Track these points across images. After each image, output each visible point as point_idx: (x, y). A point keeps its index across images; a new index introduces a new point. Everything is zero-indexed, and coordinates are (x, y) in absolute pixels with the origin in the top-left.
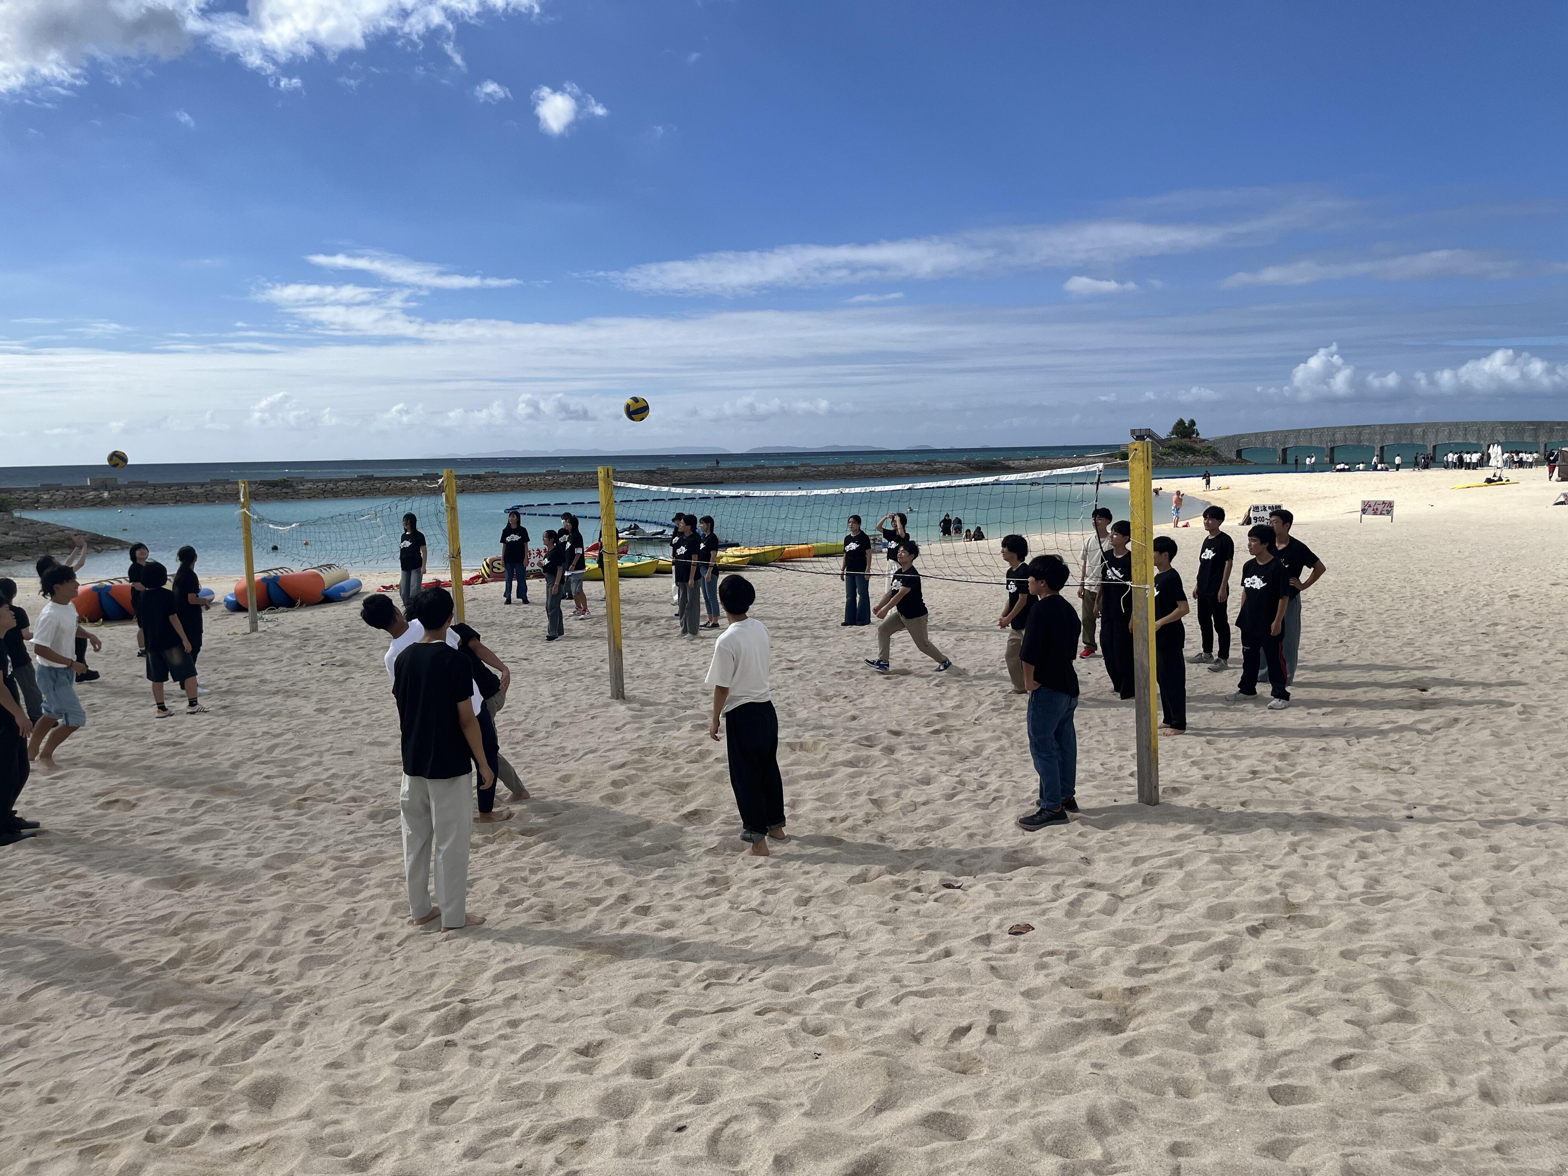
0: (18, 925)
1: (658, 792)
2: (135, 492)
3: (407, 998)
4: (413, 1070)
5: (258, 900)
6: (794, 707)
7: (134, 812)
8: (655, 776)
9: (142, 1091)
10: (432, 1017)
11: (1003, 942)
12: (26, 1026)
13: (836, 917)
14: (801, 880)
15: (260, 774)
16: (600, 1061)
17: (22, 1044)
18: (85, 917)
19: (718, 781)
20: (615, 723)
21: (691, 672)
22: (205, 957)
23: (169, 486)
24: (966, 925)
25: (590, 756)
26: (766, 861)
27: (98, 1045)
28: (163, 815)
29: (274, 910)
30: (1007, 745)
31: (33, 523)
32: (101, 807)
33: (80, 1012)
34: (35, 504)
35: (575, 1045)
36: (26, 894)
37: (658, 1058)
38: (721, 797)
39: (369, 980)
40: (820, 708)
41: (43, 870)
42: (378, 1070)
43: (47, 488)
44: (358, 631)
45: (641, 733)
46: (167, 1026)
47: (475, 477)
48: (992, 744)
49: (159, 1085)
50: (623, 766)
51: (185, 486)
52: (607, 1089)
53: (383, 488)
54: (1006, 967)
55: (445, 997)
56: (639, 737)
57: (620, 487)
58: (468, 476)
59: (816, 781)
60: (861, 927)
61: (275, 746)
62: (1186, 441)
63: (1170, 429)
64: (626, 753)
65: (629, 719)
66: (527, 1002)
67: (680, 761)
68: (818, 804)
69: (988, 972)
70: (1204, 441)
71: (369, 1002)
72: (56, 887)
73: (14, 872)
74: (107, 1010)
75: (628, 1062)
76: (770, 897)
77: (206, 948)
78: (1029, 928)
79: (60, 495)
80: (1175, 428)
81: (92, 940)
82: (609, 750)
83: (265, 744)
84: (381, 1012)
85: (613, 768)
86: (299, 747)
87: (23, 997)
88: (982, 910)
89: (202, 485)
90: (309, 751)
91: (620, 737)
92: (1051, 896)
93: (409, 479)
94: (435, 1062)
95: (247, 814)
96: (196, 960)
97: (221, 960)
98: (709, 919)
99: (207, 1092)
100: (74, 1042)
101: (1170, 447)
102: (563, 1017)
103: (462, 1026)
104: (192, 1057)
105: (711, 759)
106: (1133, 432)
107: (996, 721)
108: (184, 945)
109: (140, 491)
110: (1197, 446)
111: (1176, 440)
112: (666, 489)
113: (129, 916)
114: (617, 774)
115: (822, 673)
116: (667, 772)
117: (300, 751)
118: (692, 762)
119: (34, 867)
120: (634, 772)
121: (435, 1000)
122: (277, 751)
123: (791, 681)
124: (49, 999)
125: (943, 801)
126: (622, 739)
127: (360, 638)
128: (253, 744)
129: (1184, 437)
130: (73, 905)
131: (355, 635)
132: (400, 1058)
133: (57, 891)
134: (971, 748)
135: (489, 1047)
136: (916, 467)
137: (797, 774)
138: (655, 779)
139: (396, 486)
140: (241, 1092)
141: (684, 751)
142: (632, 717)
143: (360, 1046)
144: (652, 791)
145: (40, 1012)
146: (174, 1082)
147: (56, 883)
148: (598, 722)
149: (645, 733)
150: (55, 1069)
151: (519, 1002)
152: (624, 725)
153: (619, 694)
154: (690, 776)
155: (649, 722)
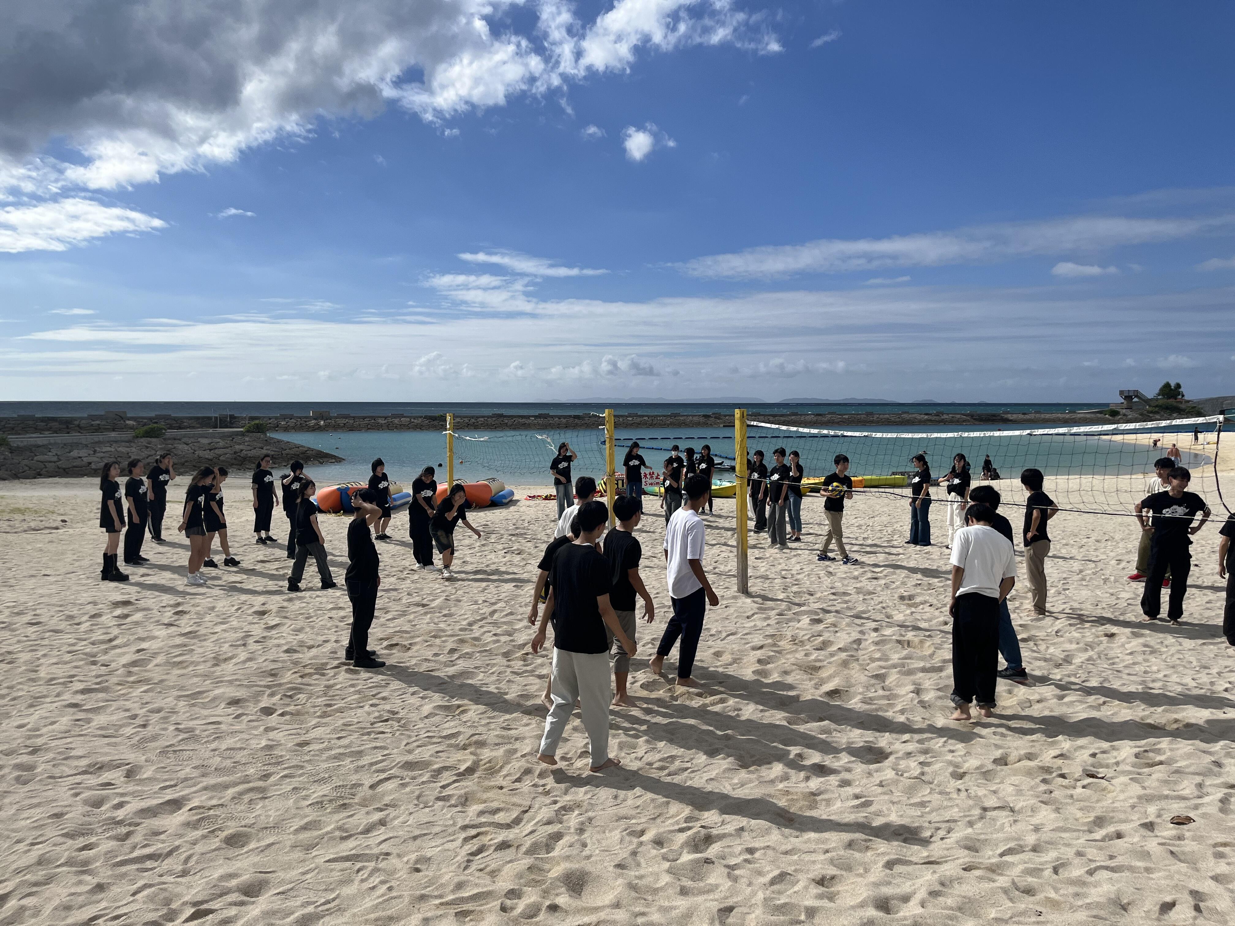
0: (353, 731)
1: (798, 672)
2: (341, 422)
3: (654, 819)
4: (684, 879)
5: (516, 729)
6: (888, 610)
7: (410, 653)
8: (791, 658)
9: (481, 870)
10: (682, 837)
11: (1170, 831)
12: (381, 810)
13: (995, 792)
14: (949, 757)
15: (490, 632)
16: (838, 893)
17: (382, 823)
18: (398, 730)
19: (845, 667)
20: (745, 612)
21: (792, 575)
22: (490, 768)
23: (364, 418)
24: (1125, 812)
25: (732, 638)
26: (912, 738)
27: (437, 829)
28: (430, 658)
29: (531, 737)
30: (1095, 657)
31: (279, 441)
32: (386, 648)
33: (416, 802)
34: (276, 428)
35: (811, 876)
36: (351, 709)
37: (893, 898)
38: (853, 681)
39: (619, 801)
40: (912, 613)
41: (359, 692)
42: (657, 876)
43: (284, 417)
44: (524, 528)
45: (769, 622)
46: (483, 819)
47: (576, 417)
48: (1080, 655)
49: (493, 866)
50: (761, 647)
51: (374, 418)
52: (861, 918)
53: (510, 423)
54: (1183, 853)
55: (686, 822)
56: (768, 625)
57: (753, 426)
58: (570, 416)
59: (933, 674)
60: (1025, 804)
61: (495, 611)
62: (1171, 401)
63: (1157, 391)
64: (761, 637)
65: (757, 611)
66: (754, 834)
67: (807, 647)
68: (941, 694)
69: (1170, 856)
70: (1188, 401)
71: (626, 818)
72: (372, 705)
73: (339, 692)
74: (434, 803)
75: (868, 897)
76: (926, 769)
77: (490, 762)
78: (1189, 820)
79: (292, 422)
80: (1161, 390)
81: (408, 748)
82: (747, 634)
83: (486, 610)
84: (639, 828)
85: (754, 648)
86: (511, 614)
87: (372, 787)
88: (1135, 800)
89: (386, 418)
90: (519, 617)
91: (752, 624)
92: (1196, 793)
93: (528, 417)
94: (699, 874)
95: (489, 662)
96: (486, 770)
97: (504, 772)
98: (881, 782)
99: (533, 877)
100: (420, 825)
101: (1157, 406)
102: (791, 851)
103: (708, 848)
104: (509, 846)
105: (834, 648)
106: (1121, 393)
107: (1076, 635)
108: (473, 757)
109: (344, 421)
110: (1183, 406)
111: (1161, 399)
112: (795, 429)
113: (428, 731)
114: (759, 654)
115: (904, 583)
116: (800, 655)
117: (512, 617)
118: (817, 649)
119: (352, 689)
120: (773, 654)
121: (677, 823)
122: (496, 616)
123: (879, 589)
124: (391, 790)
125: (1055, 700)
126: (755, 625)
127: (525, 534)
128: (479, 609)
129: (1169, 398)
130: (387, 720)
131: (523, 531)
132: (670, 867)
133: (373, 709)
134: (1062, 657)
135: (739, 868)
136: (926, 417)
137: (912, 666)
138: (793, 660)
139: (519, 423)
140: (557, 879)
141: (809, 639)
142: (758, 609)
143: (634, 853)
144: (792, 671)
145: (387, 800)
146: (504, 865)
147: (371, 702)
148: (732, 610)
149: (772, 622)
150: (412, 845)
151: (746, 834)
152: (753, 615)
153: (744, 590)
154: (820, 661)
155: (773, 613)
